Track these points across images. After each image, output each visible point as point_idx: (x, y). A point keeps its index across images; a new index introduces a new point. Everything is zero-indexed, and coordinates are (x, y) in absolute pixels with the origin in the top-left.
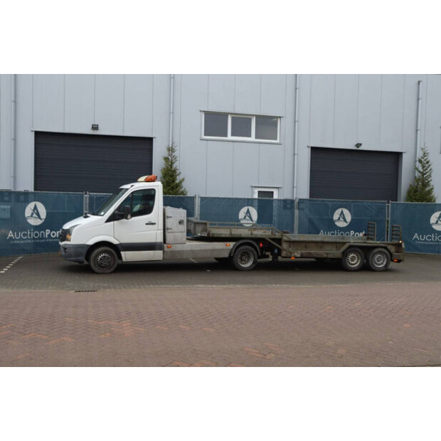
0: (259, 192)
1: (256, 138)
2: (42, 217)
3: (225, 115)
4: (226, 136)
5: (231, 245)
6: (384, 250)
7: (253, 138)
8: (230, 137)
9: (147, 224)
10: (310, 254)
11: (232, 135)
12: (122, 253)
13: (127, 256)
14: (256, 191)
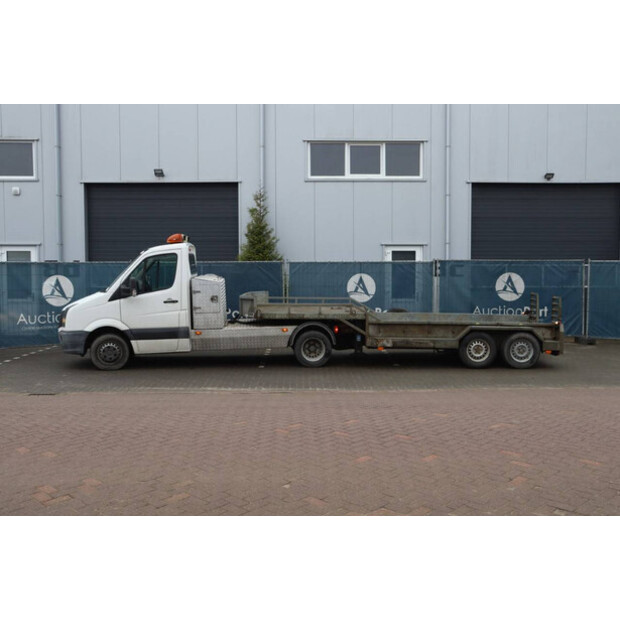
0: (393, 252)
1: (388, 174)
2: (67, 295)
3: (341, 144)
4: (343, 174)
5: (290, 330)
6: (528, 336)
7: (382, 175)
8: (348, 175)
9: (165, 302)
10: (407, 342)
11: (352, 172)
12: (133, 342)
13: (140, 346)
14: (389, 251)
